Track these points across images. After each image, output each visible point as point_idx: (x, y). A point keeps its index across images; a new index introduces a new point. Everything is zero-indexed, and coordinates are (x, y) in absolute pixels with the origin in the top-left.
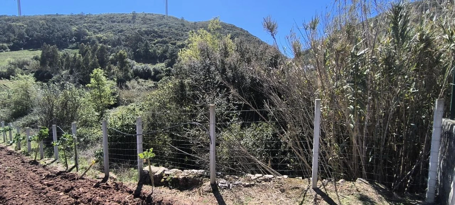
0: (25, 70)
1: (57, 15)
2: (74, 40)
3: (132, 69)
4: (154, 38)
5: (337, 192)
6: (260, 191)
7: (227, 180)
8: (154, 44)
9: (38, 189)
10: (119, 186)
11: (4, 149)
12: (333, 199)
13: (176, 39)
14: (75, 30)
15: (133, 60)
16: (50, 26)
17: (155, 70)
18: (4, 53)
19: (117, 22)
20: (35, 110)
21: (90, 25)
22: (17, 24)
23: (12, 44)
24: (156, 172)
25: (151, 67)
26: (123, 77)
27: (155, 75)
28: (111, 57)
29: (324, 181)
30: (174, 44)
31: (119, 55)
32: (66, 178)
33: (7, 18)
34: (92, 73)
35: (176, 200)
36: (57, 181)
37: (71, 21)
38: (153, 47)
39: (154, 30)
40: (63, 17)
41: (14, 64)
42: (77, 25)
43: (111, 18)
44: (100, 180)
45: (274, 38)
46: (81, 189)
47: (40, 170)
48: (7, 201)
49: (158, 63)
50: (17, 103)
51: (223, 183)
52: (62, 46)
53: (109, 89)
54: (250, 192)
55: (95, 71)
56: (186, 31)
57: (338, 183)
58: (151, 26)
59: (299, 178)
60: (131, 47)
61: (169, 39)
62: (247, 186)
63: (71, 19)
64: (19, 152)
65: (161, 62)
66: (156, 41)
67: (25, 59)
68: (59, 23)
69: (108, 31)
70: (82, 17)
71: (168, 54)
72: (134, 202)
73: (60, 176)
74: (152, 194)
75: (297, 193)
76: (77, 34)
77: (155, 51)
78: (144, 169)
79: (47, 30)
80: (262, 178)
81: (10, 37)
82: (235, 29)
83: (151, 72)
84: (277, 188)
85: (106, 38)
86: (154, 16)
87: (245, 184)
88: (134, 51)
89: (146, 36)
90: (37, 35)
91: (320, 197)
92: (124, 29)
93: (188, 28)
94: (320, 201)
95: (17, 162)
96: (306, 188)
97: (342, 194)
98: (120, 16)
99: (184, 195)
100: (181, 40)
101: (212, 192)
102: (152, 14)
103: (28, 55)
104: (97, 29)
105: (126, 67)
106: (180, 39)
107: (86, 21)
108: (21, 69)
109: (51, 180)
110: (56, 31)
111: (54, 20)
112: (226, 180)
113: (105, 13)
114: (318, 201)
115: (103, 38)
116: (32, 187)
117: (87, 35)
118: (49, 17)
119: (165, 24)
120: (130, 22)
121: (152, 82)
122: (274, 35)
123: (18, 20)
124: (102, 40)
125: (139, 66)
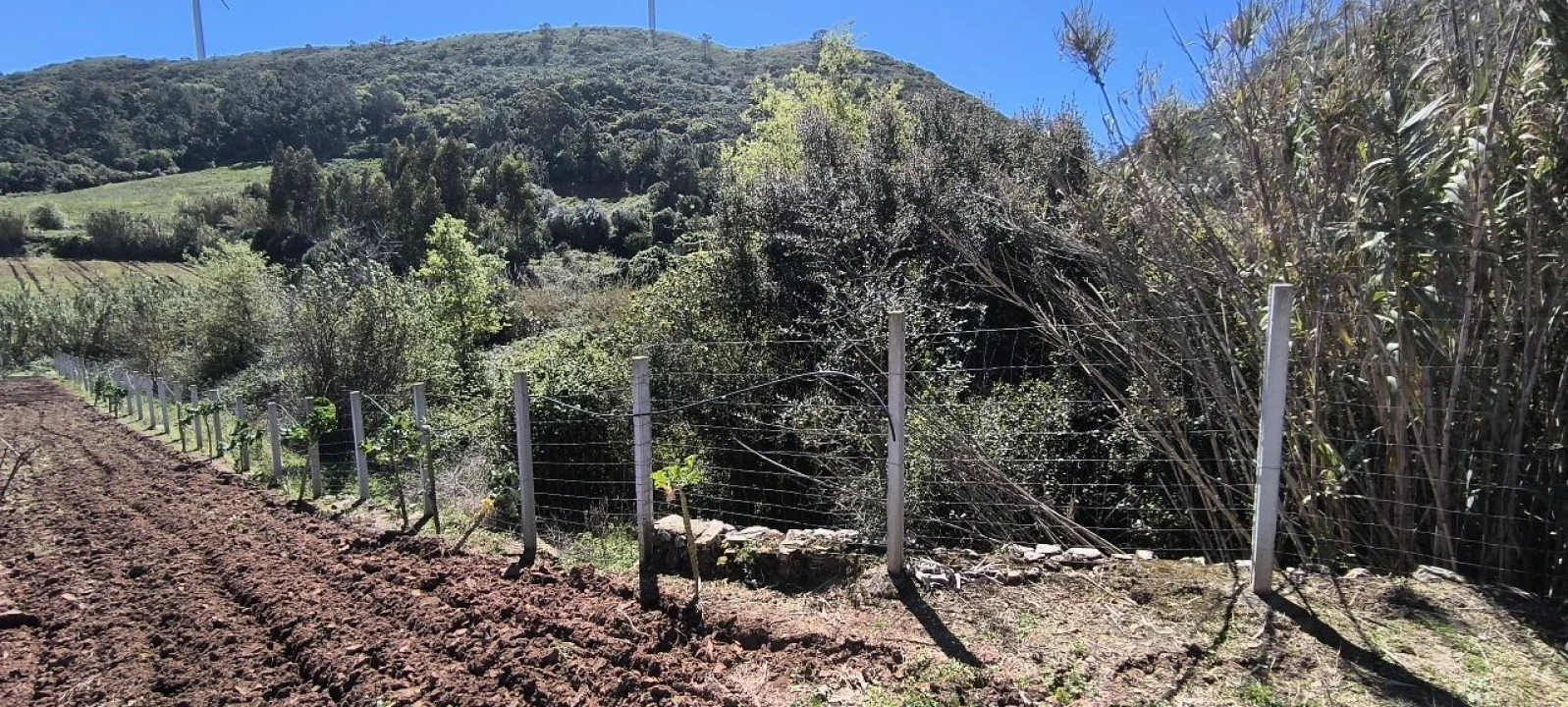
0: (224, 229)
1: (309, 49)
2: (362, 128)
3: (544, 216)
4: (611, 111)
5: (1346, 606)
6: (1063, 597)
7: (941, 562)
8: (614, 132)
9: (343, 579)
10: (584, 578)
11: (204, 466)
12: (1336, 628)
13: (684, 113)
14: (365, 97)
15: (544, 187)
16: (288, 88)
17: (618, 219)
18: (163, 178)
19: (493, 64)
20: (268, 352)
21: (409, 78)
22: (196, 85)
23: (183, 150)
24: (699, 535)
25: (605, 209)
26: (519, 245)
27: (621, 234)
28: (475, 181)
29: (1291, 573)
30: (678, 129)
31: (505, 173)
32: (414, 549)
33: (166, 68)
34: (432, 234)
35: (780, 619)
36: (390, 559)
37: (351, 66)
38: (609, 141)
39: (613, 84)
40: (324, 55)
41: (196, 214)
42: (370, 78)
43: (472, 50)
44: (517, 560)
45: (1098, 81)
46: (470, 582)
47: (327, 526)
48: (266, 606)
49: (626, 195)
50: (217, 332)
51: (930, 571)
52: (327, 150)
53: (485, 284)
54: (1027, 599)
55: (439, 225)
56: (718, 82)
57: (1348, 580)
58: (602, 70)
59: (1196, 559)
60: (538, 146)
61: (662, 111)
62: (1015, 582)
63: (352, 61)
64: (245, 476)
65: (638, 191)
66: (619, 120)
67: (225, 195)
68: (316, 77)
69: (464, 93)
70: (382, 52)
71: (659, 165)
72: (647, 621)
73: (394, 545)
74: (696, 599)
75: (1195, 606)
76: (370, 108)
77: (615, 155)
78: (656, 527)
79: (281, 102)
80: (1061, 558)
81: (178, 127)
82: (887, 68)
83: (607, 227)
84: (1120, 589)
85: (460, 118)
86: (610, 38)
87: (1006, 575)
88: (548, 157)
89: (585, 104)
90: (251, 119)
91: (1289, 620)
92: (514, 84)
93: (723, 73)
94: (1287, 633)
95: (252, 505)
96: (1227, 589)
97: (1368, 615)
98: (501, 43)
99: (799, 607)
100: (702, 113)
101: (895, 599)
102: (606, 31)
103: (231, 183)
104: (431, 88)
105: (527, 212)
106: (698, 109)
107: (398, 66)
108: (215, 227)
109: (370, 555)
110: (309, 102)
111: (301, 66)
112: (940, 560)
113: (453, 36)
114: (1279, 633)
115: (449, 118)
116: (323, 572)
117: (400, 110)
118: (285, 58)
119: (647, 62)
120: (532, 61)
121: (610, 259)
122: (1101, 71)
123: (196, 72)
124: (446, 125)
125: (567, 208)
